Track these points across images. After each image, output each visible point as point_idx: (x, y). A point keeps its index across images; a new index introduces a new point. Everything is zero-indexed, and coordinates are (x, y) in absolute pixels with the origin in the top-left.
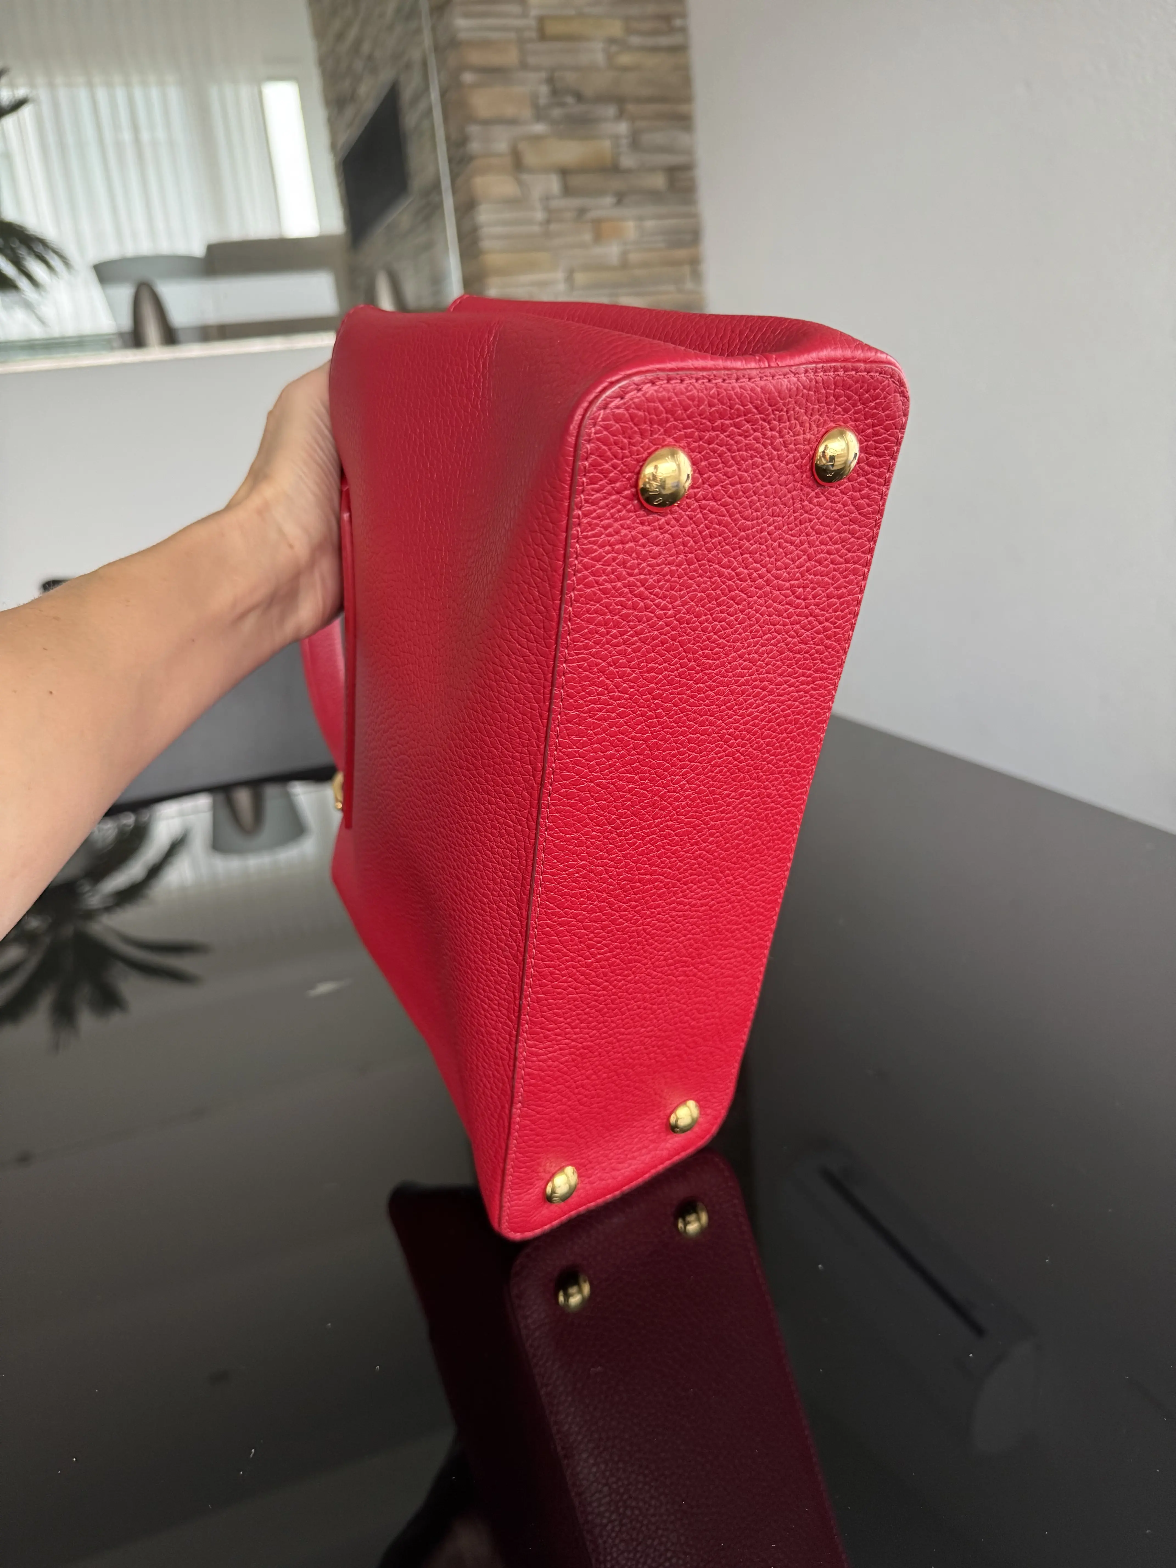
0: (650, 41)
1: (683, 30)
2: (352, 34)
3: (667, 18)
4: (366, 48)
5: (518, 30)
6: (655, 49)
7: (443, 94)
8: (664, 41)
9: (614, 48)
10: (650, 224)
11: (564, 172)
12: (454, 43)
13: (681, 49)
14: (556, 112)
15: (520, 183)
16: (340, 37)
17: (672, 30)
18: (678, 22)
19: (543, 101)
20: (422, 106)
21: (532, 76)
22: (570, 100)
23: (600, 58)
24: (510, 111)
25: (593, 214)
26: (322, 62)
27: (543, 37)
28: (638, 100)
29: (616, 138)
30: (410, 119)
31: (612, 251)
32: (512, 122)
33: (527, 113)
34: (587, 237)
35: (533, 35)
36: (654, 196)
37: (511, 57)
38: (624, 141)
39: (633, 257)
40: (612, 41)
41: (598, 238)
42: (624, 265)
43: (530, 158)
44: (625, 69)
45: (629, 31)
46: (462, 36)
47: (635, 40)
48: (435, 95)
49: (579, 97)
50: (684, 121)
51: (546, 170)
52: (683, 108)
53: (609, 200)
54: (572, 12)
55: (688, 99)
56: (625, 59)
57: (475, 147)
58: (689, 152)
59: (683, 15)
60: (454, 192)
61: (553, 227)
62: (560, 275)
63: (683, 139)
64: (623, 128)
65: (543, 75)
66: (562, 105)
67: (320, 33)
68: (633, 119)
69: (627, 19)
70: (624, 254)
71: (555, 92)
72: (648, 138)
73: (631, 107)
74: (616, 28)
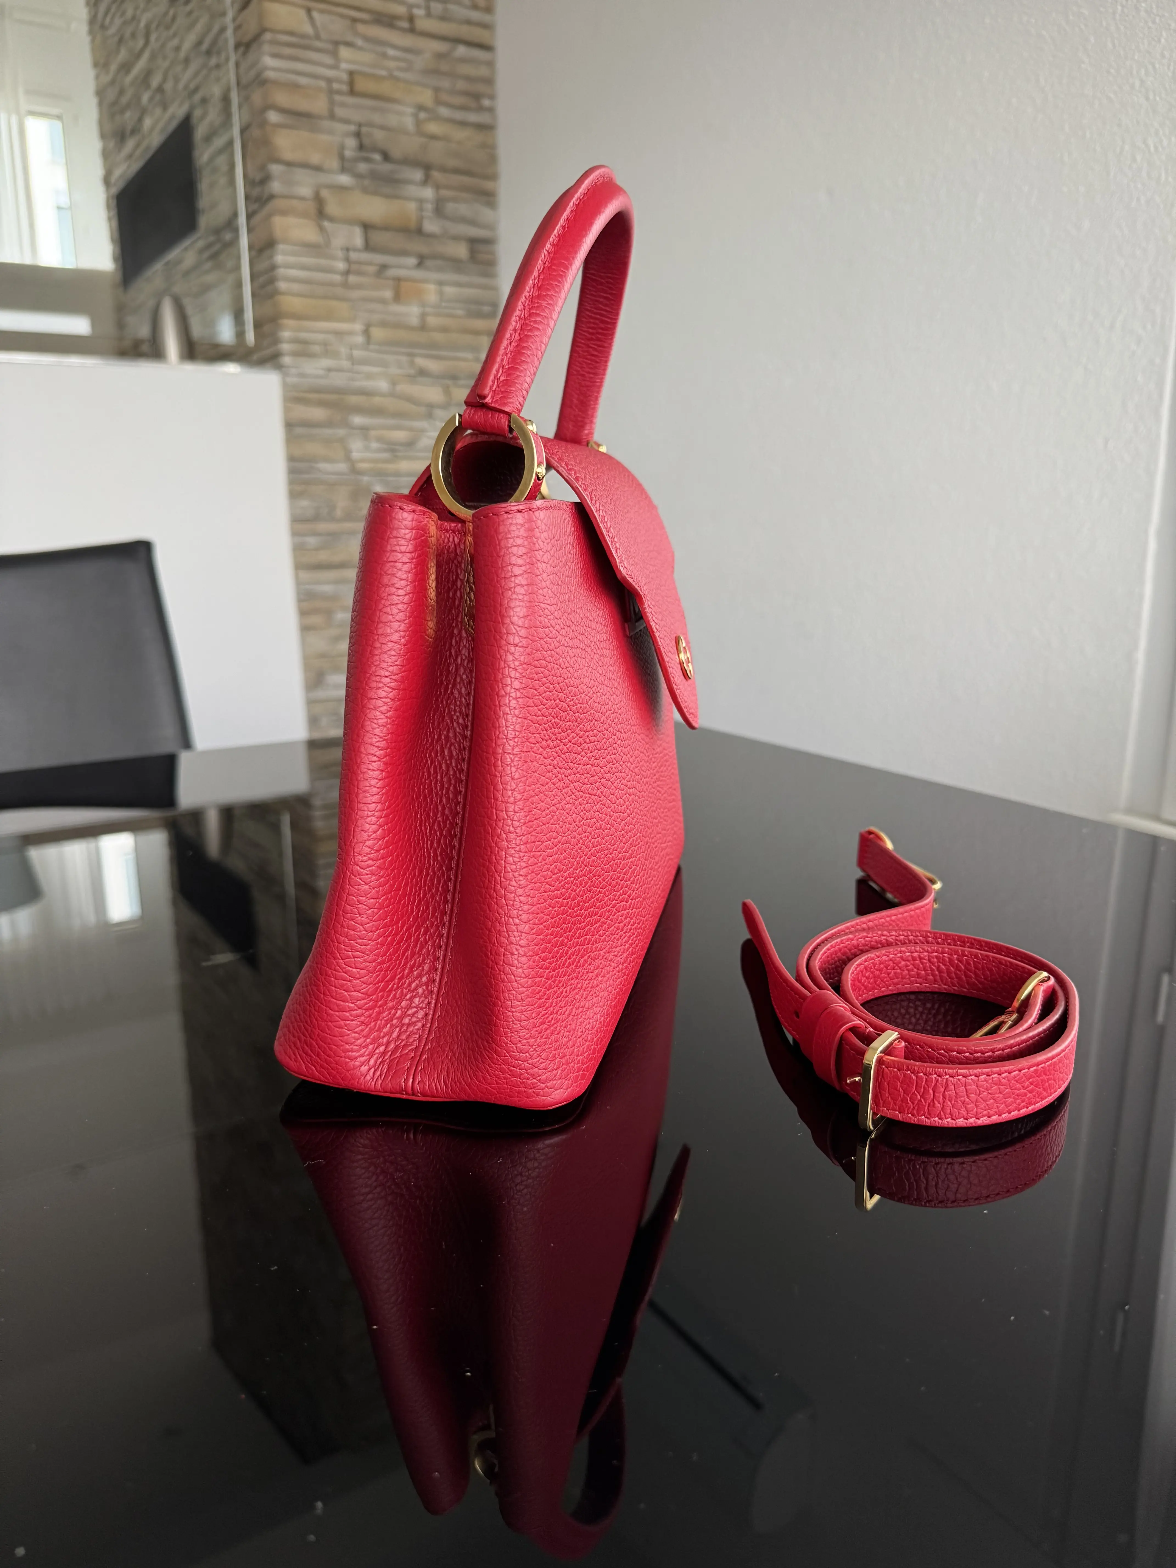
0: (459, 115)
1: (491, 110)
2: (141, 64)
3: (477, 97)
4: (155, 82)
5: (329, 81)
6: (463, 124)
7: (243, 131)
8: (473, 117)
9: (422, 115)
10: (450, 290)
11: (367, 227)
12: (261, 81)
13: (487, 128)
14: (362, 167)
15: (322, 229)
16: (126, 67)
17: (480, 109)
18: (486, 103)
19: (348, 153)
20: (219, 142)
21: (340, 127)
22: (377, 157)
23: (409, 123)
24: (315, 158)
25: (392, 272)
26: (100, 93)
27: (352, 92)
28: (444, 169)
29: (421, 201)
30: (203, 155)
31: (412, 312)
32: (318, 169)
33: (334, 163)
34: (388, 294)
35: (345, 88)
36: (455, 264)
37: (319, 105)
38: (429, 206)
39: (432, 321)
40: (421, 108)
41: (397, 298)
42: (423, 327)
43: (332, 208)
44: (433, 137)
45: (439, 102)
46: (271, 74)
47: (444, 111)
48: (236, 131)
49: (386, 157)
50: (488, 197)
51: (351, 222)
52: (488, 185)
53: (412, 261)
54: (383, 73)
55: (493, 177)
56: (433, 128)
57: (276, 186)
58: (491, 227)
59: (492, 97)
60: (249, 230)
61: (352, 279)
62: (358, 327)
63: (486, 214)
64: (428, 193)
65: (352, 128)
66: (367, 160)
67: (100, 65)
68: (438, 187)
69: (437, 90)
70: (423, 316)
71: (361, 147)
72: (450, 207)
73: (436, 174)
74: (426, 97)
